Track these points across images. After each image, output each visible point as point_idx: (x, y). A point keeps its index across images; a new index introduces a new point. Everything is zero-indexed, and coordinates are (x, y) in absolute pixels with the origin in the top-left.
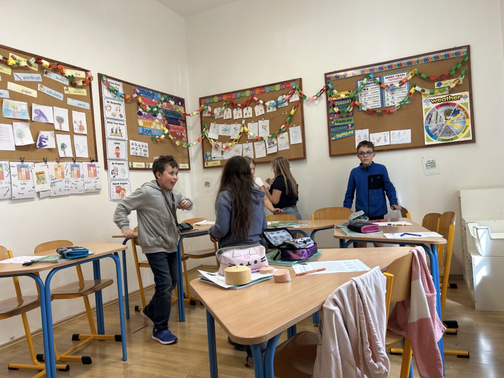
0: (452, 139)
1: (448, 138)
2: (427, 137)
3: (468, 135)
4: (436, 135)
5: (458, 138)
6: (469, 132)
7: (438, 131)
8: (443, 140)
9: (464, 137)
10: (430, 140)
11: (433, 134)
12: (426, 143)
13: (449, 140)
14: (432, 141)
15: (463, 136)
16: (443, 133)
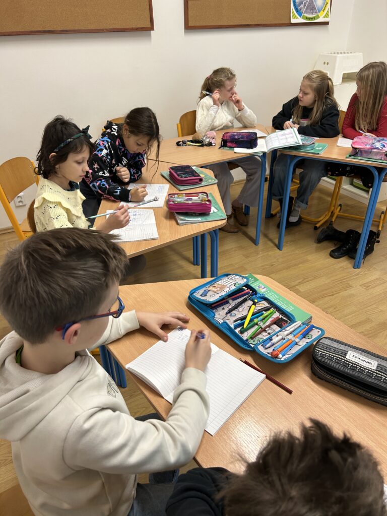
0: (314, 18)
1: (311, 16)
2: (293, 12)
3: (327, 16)
4: (301, 10)
5: (319, 17)
6: (328, 12)
7: (302, 6)
8: (307, 18)
9: (324, 17)
10: (295, 17)
11: (299, 8)
12: (293, 21)
13: (312, 19)
14: (297, 18)
15: (324, 15)
16: (306, 9)
